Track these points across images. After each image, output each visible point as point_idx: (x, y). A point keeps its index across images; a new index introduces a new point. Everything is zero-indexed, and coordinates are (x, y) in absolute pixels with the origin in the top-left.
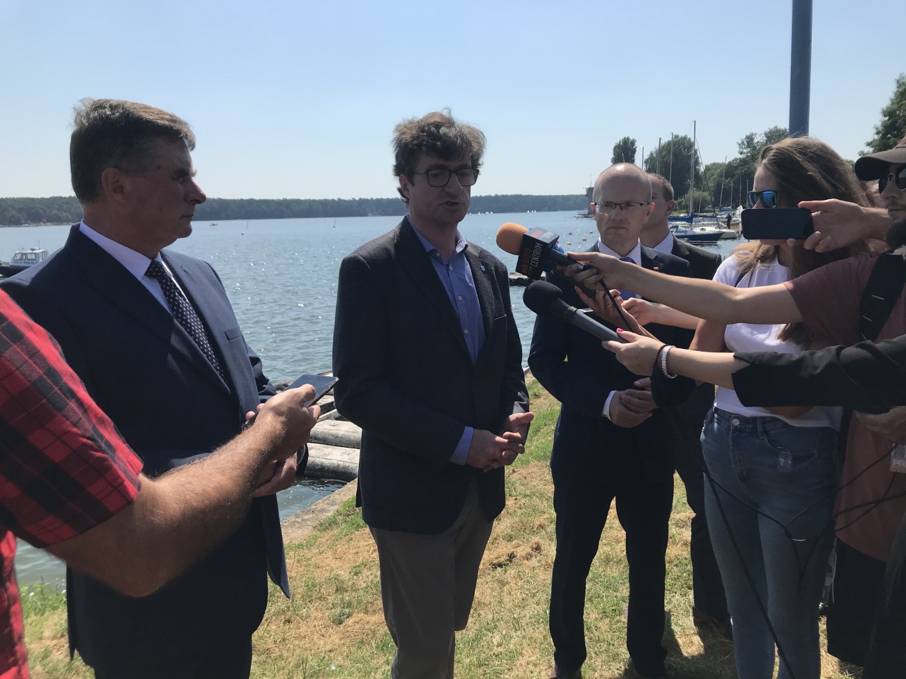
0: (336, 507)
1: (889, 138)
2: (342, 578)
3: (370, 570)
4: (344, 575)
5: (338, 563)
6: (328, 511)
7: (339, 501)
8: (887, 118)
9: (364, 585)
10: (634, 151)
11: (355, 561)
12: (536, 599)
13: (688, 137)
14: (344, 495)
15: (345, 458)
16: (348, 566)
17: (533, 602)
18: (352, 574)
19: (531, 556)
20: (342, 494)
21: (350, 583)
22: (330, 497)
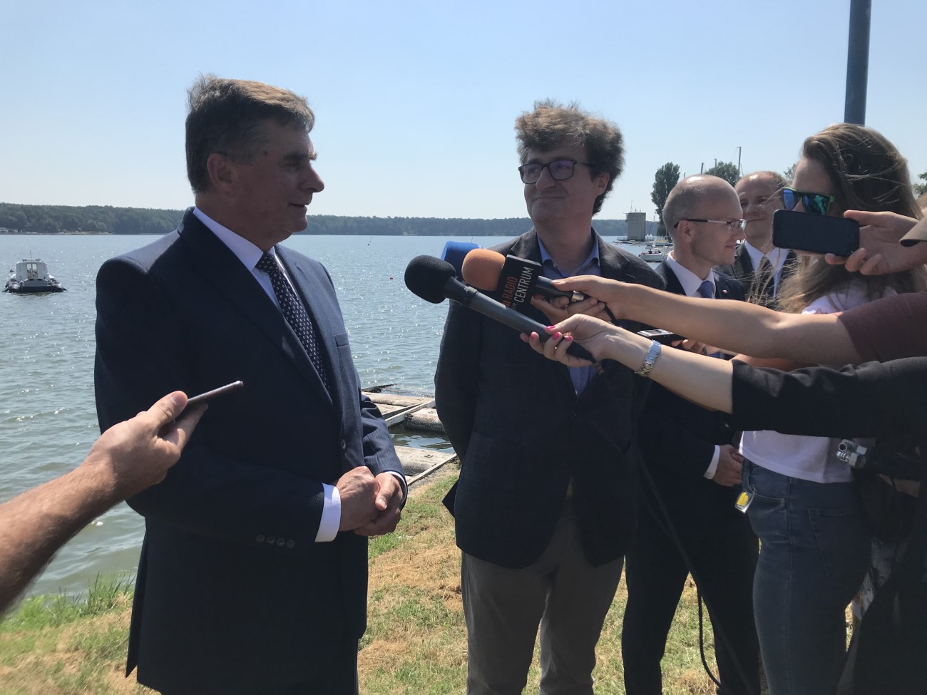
3: (393, 595)
9: (386, 611)
10: (677, 177)
13: (733, 165)
18: (374, 599)
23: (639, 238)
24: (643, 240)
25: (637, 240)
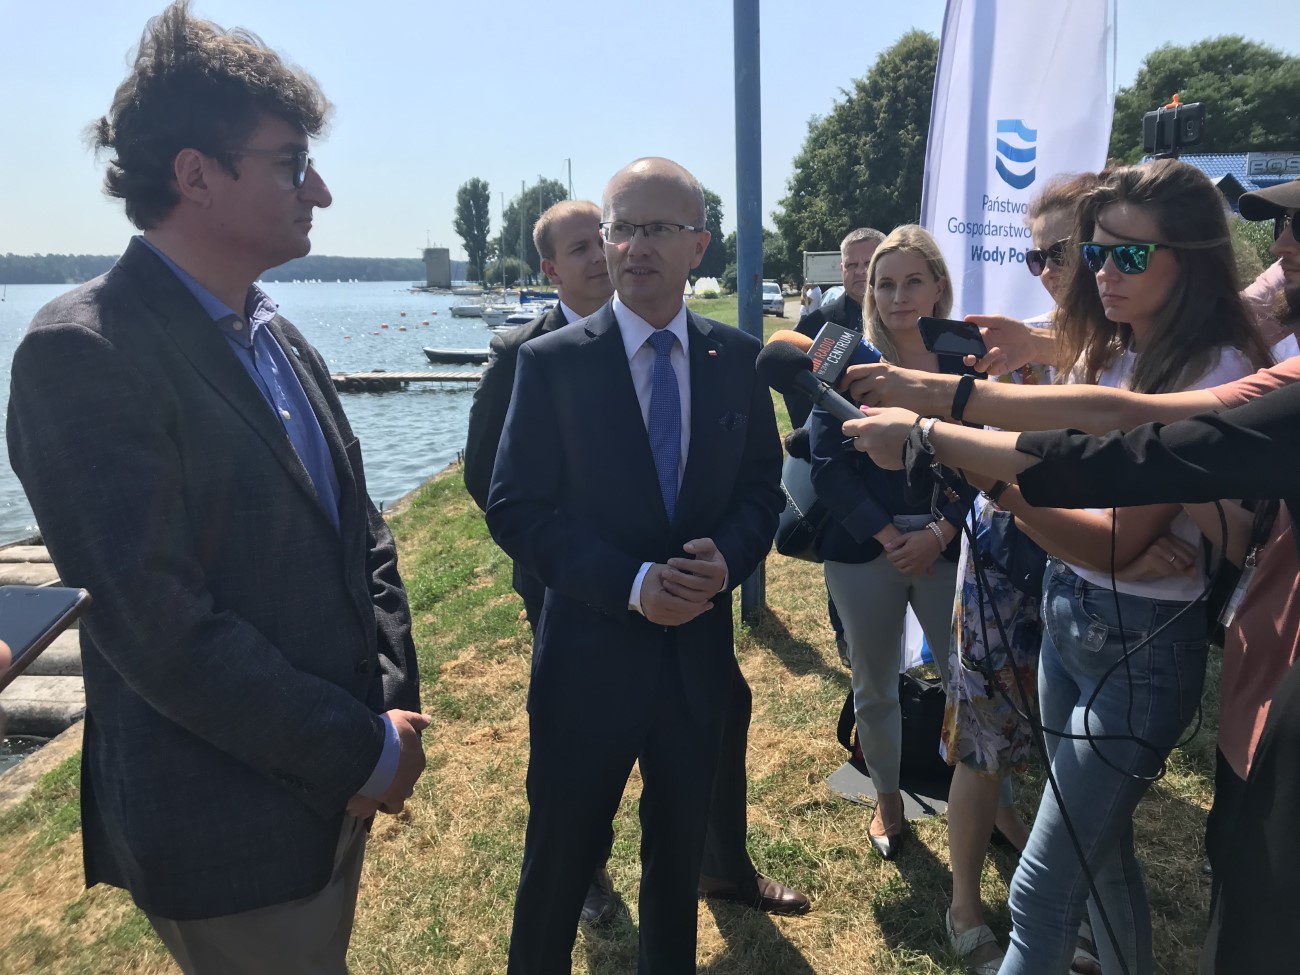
0: (30, 786)
1: (803, 197)
2: (48, 932)
3: (103, 907)
4: (49, 925)
5: (37, 904)
6: (15, 795)
7: (37, 773)
8: (799, 171)
9: (93, 939)
10: (487, 198)
11: (72, 895)
12: (412, 910)
13: (559, 183)
14: (45, 762)
15: (45, 694)
16: (56, 907)
17: (408, 914)
18: (67, 921)
19: (397, 831)
20: (41, 760)
21: (64, 941)
22: (17, 769)
23: (444, 283)
24: (448, 287)
25: (440, 287)
